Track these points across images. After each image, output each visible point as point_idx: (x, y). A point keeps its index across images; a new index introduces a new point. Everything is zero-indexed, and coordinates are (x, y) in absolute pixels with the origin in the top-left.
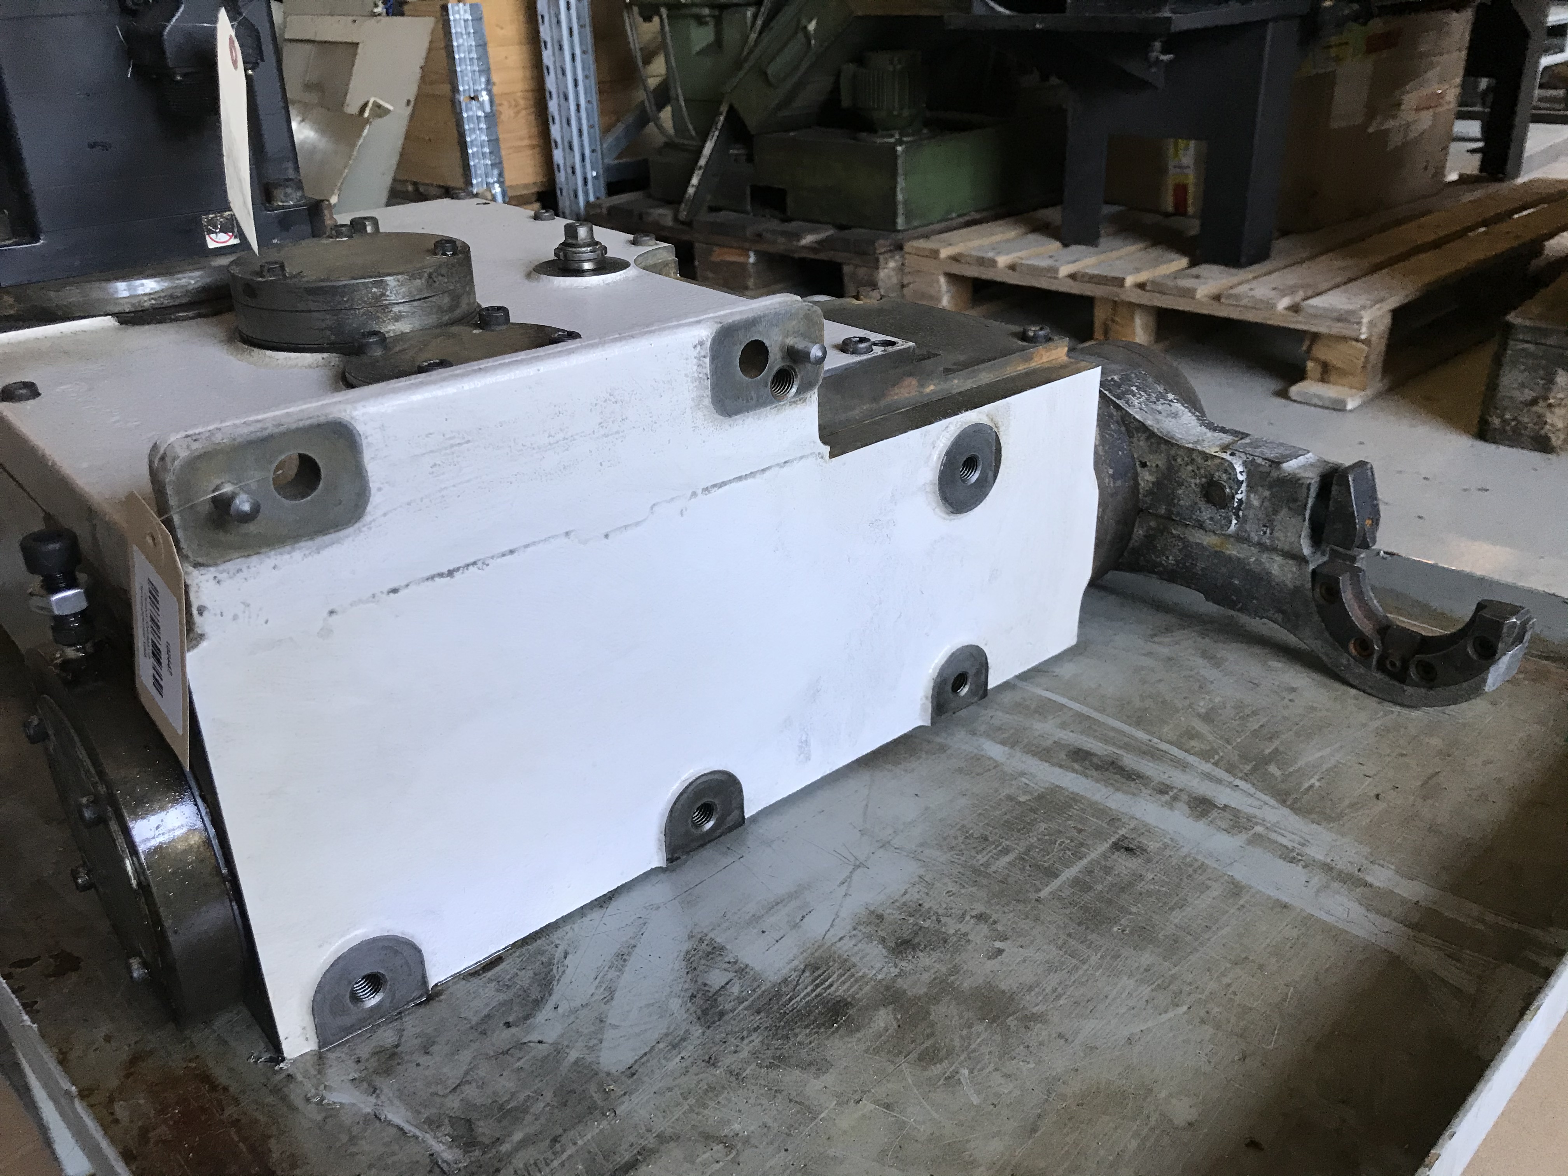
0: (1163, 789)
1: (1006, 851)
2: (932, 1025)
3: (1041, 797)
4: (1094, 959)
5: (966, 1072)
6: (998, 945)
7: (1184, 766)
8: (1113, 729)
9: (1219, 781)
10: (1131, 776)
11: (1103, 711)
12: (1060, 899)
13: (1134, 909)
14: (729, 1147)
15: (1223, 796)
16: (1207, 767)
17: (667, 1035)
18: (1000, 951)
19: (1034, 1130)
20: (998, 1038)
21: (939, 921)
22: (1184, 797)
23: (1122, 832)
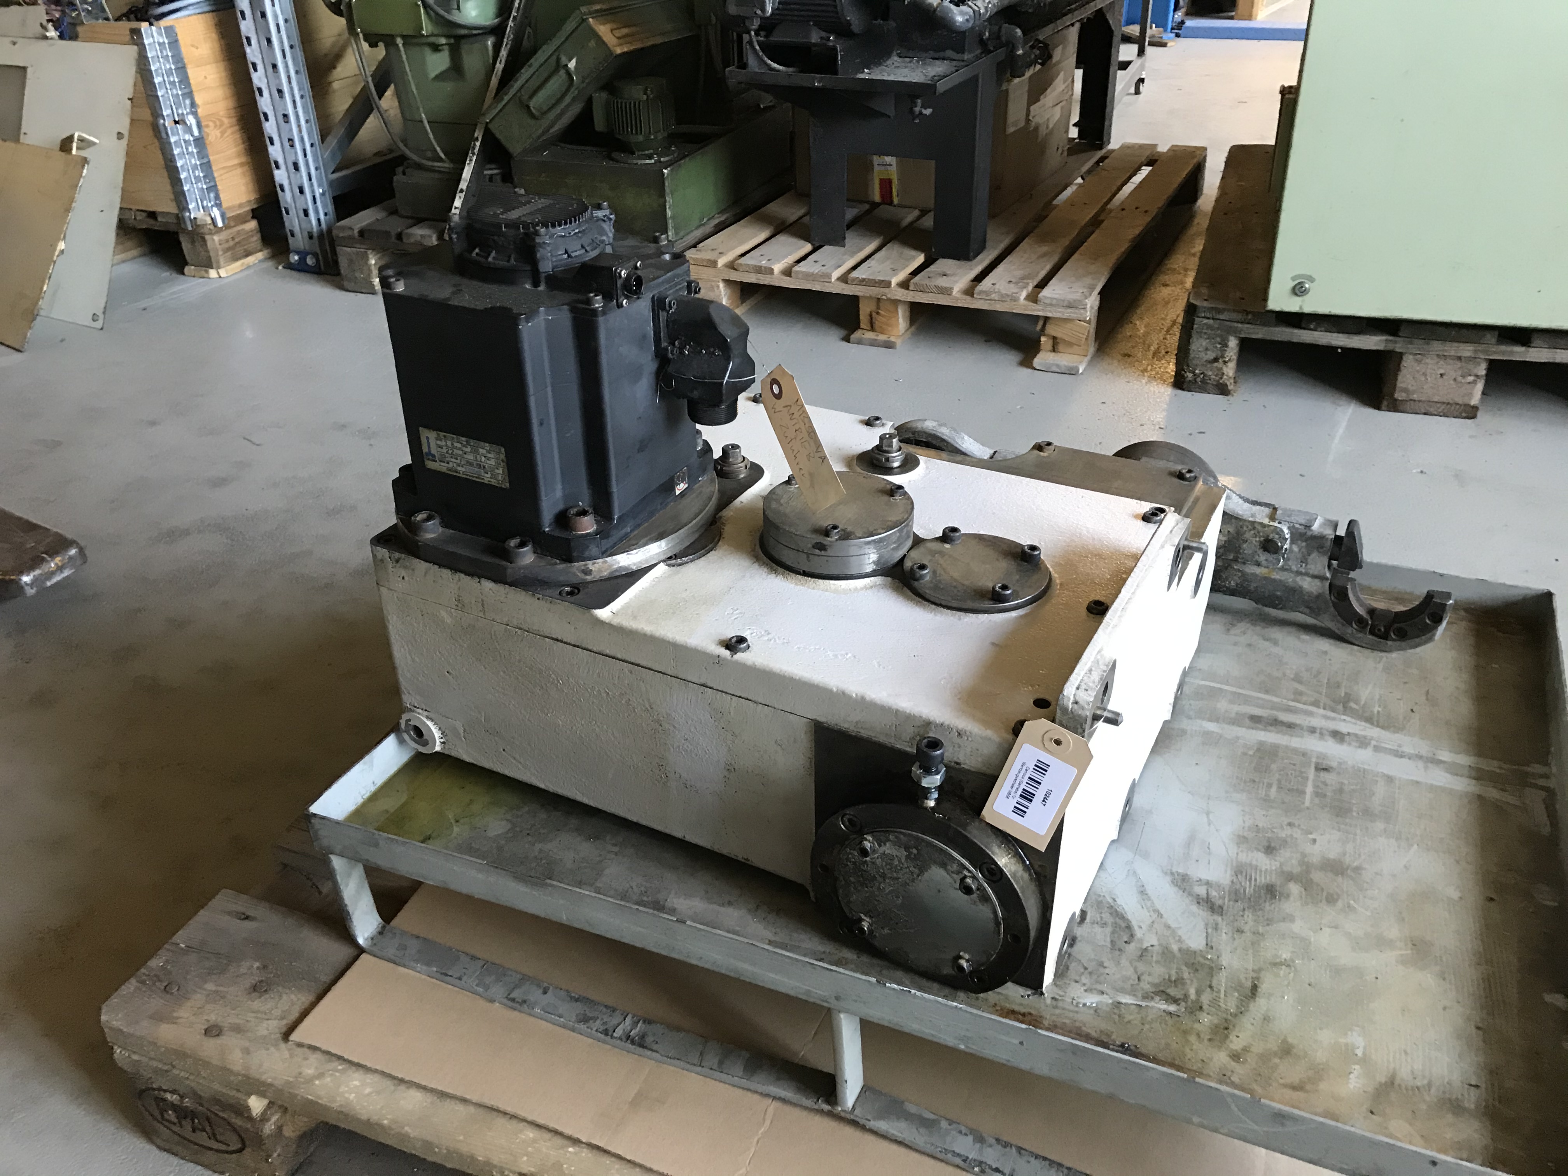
0: (1312, 730)
1: (1270, 786)
2: (1318, 885)
3: (1258, 750)
4: (1358, 831)
5: (1352, 902)
6: (1311, 836)
7: (1311, 714)
8: (1258, 698)
9: (1334, 719)
10: (1290, 726)
11: (1243, 688)
12: (1317, 805)
13: (1354, 802)
14: (1288, 966)
15: (1344, 728)
16: (1321, 711)
17: (1207, 925)
19: (1403, 920)
20: (1351, 882)
21: (1273, 832)
22: (1326, 732)
23: (1313, 760)
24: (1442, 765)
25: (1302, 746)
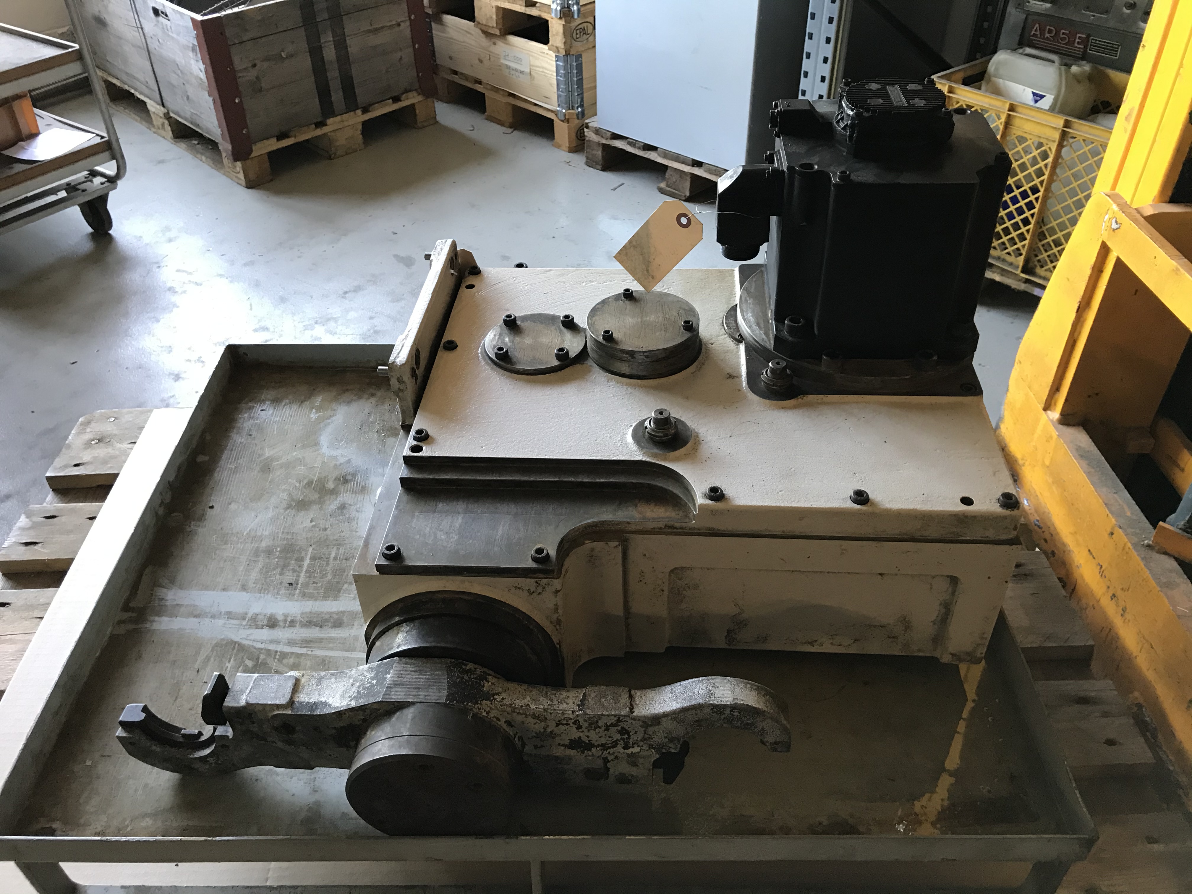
0: (292, 624)
1: (335, 558)
3: (339, 591)
6: (314, 523)
7: (291, 643)
8: (332, 649)
9: (271, 642)
12: (303, 550)
15: (265, 634)
16: (279, 648)
18: (311, 521)
22: (281, 624)
23: (298, 591)
25: (303, 602)
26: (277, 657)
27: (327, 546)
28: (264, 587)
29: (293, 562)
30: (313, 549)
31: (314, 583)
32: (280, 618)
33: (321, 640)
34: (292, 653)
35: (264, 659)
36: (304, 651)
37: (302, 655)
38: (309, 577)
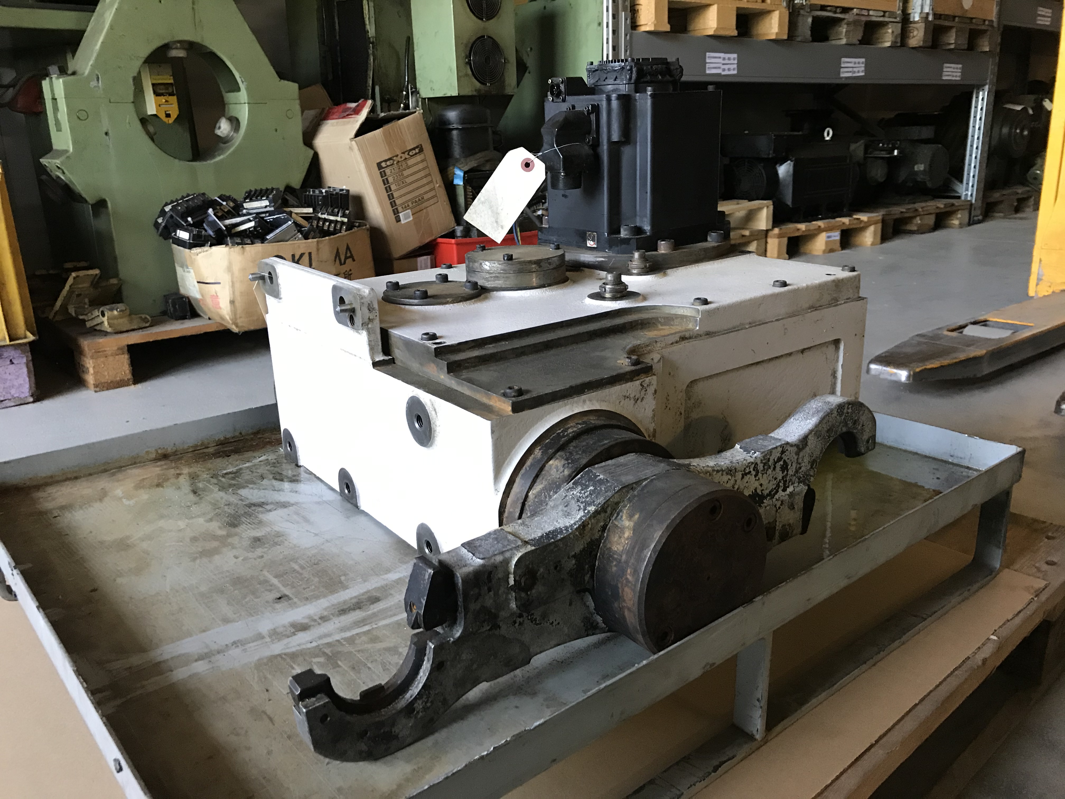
3: (341, 583)
10: (343, 611)
12: (258, 576)
16: (337, 637)
18: (236, 558)
22: (312, 624)
23: (295, 599)
24: (196, 657)
25: (314, 603)
26: (344, 643)
27: (281, 564)
28: (252, 612)
29: (258, 586)
30: (268, 572)
31: (304, 589)
32: (306, 621)
33: (374, 615)
34: (357, 634)
35: (331, 652)
36: (366, 628)
37: (369, 631)
38: (294, 587)
